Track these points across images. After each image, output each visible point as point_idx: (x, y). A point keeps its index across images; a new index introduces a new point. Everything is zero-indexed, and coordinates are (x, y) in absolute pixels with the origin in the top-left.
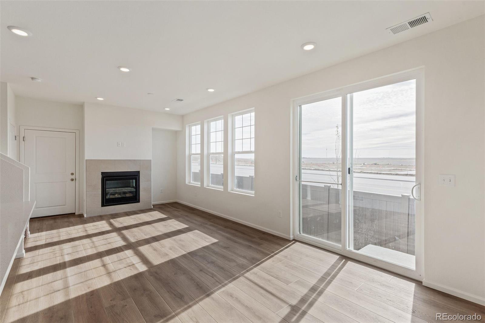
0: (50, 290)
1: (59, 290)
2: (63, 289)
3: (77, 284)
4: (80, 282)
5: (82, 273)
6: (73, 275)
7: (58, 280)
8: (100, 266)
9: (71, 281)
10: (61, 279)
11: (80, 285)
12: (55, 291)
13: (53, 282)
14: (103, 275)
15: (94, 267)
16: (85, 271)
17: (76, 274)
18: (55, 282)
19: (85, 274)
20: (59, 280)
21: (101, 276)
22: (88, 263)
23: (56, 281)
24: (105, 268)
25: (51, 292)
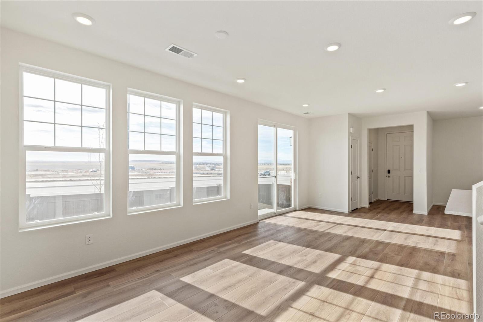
0: (432, 285)
1: (424, 280)
2: (421, 280)
3: (407, 276)
4: (404, 276)
5: (397, 283)
6: (405, 286)
7: (422, 290)
8: (376, 278)
9: (410, 282)
10: (418, 289)
11: (405, 274)
12: (427, 282)
13: (427, 291)
14: (383, 271)
15: (382, 281)
16: (393, 283)
17: (402, 285)
18: (425, 290)
19: (395, 280)
20: (420, 290)
21: (384, 271)
22: (381, 290)
23: (423, 290)
24: (374, 275)
25: (431, 283)
